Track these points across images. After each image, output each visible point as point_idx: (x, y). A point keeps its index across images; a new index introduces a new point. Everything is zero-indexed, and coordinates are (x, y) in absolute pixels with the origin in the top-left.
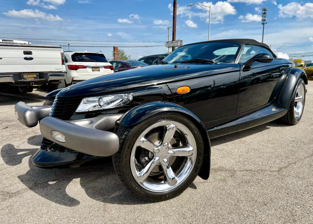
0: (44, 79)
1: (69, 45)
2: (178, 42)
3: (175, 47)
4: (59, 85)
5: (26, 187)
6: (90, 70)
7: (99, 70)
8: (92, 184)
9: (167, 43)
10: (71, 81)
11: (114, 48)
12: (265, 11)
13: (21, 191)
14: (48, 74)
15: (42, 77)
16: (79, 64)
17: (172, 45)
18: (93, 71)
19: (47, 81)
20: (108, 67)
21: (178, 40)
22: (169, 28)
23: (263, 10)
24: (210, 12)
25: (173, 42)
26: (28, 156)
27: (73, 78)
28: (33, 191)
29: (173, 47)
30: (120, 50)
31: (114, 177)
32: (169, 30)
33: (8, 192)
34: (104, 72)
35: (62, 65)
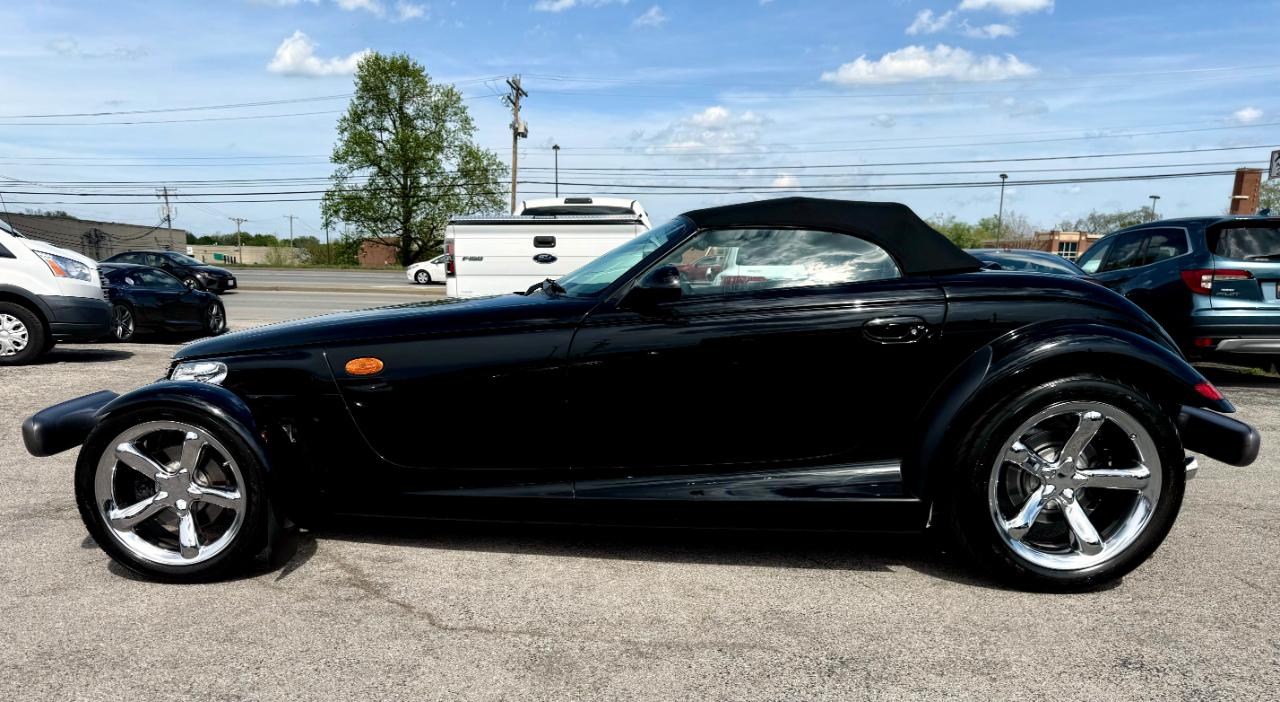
1: (1004, 176)
11: (1241, 175)
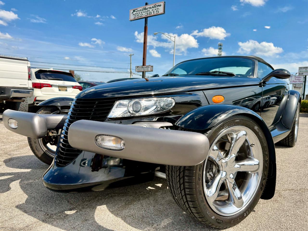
0: (5, 95)
2: (149, 67)
3: (145, 72)
4: (21, 104)
5: (36, 219)
6: (57, 89)
7: (66, 90)
8: (126, 212)
9: (137, 67)
10: (34, 101)
12: (221, 47)
13: (31, 225)
14: (11, 90)
15: (2, 92)
16: (44, 81)
17: (142, 70)
18: (60, 90)
19: (9, 98)
20: (76, 87)
21: (149, 65)
22: (131, 55)
23: (219, 46)
24: (174, 42)
25: (144, 67)
26: (15, 181)
27: (36, 98)
28: (49, 224)
29: (143, 72)
30: (76, 74)
31: (149, 202)
32: (131, 57)
33: (13, 228)
34: (72, 93)
35: (28, 80)
